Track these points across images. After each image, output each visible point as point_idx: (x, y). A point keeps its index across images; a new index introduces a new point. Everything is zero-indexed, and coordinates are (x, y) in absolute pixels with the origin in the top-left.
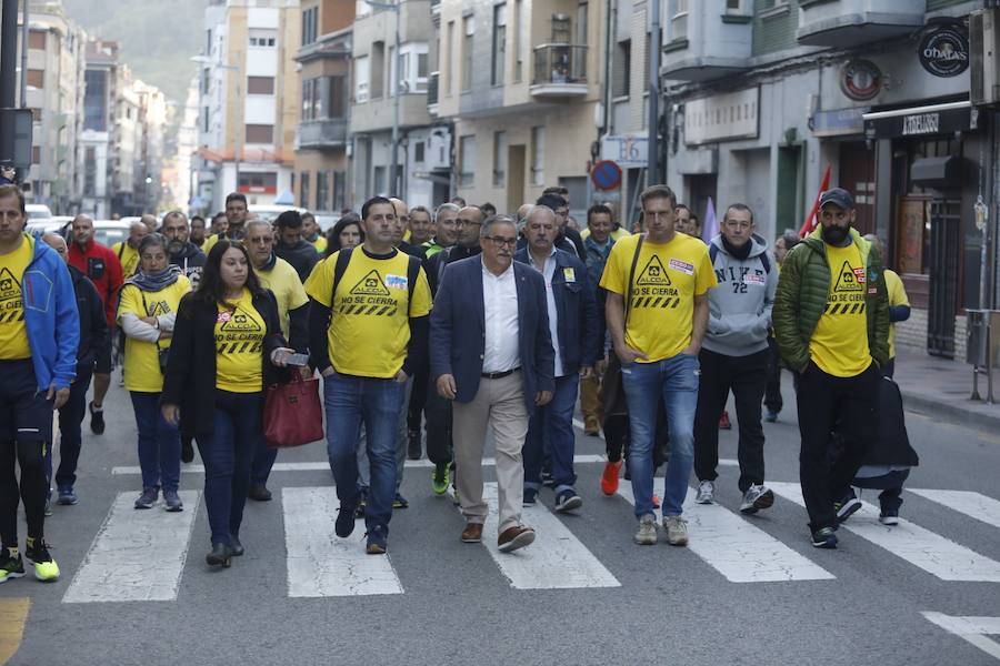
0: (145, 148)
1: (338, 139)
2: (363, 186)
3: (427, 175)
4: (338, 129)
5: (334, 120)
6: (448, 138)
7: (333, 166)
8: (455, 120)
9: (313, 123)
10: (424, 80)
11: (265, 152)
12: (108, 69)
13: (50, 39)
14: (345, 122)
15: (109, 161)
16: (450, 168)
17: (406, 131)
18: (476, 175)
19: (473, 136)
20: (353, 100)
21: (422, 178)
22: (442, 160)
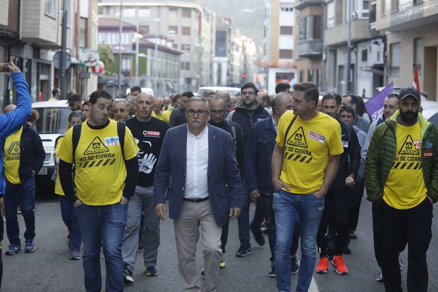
0: (245, 65)
1: (318, 51)
2: (332, 78)
3: (370, 69)
4: (318, 45)
5: (316, 40)
6: (382, 45)
7: (316, 66)
8: (387, 33)
9: (305, 42)
10: (367, 11)
11: (289, 63)
12: (227, 30)
13: (193, 13)
14: (322, 41)
15: (228, 70)
16: (384, 64)
17: (356, 43)
18: (401, 68)
19: (398, 43)
20: (326, 28)
21: (366, 70)
22: (378, 59)
